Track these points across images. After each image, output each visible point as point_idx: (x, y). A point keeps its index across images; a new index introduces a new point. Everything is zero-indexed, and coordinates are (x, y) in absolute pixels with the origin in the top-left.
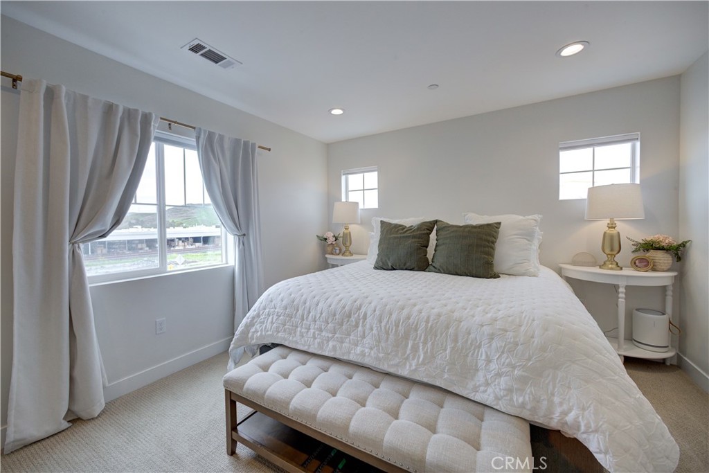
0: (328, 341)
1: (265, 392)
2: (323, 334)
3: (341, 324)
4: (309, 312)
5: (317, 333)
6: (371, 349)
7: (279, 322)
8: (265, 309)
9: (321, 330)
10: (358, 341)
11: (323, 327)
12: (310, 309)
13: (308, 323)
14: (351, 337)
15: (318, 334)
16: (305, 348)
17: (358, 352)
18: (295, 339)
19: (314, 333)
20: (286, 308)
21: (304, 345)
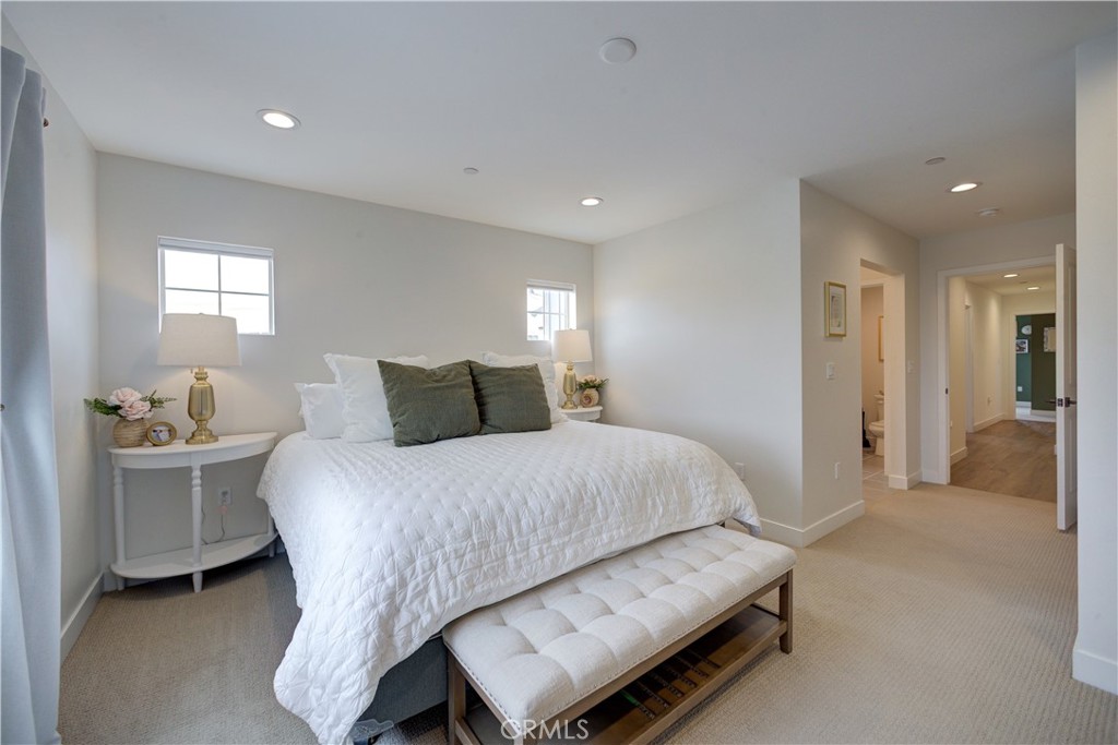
0: (563, 550)
1: (612, 653)
2: (555, 542)
3: (576, 515)
4: (519, 521)
5: (545, 546)
6: (619, 528)
7: (469, 566)
8: (411, 561)
9: (549, 539)
10: (602, 527)
11: (552, 533)
12: (518, 516)
13: (525, 539)
14: (592, 526)
15: (548, 548)
16: (530, 585)
17: (606, 541)
18: (508, 580)
19: (540, 550)
20: (468, 534)
21: (526, 581)
